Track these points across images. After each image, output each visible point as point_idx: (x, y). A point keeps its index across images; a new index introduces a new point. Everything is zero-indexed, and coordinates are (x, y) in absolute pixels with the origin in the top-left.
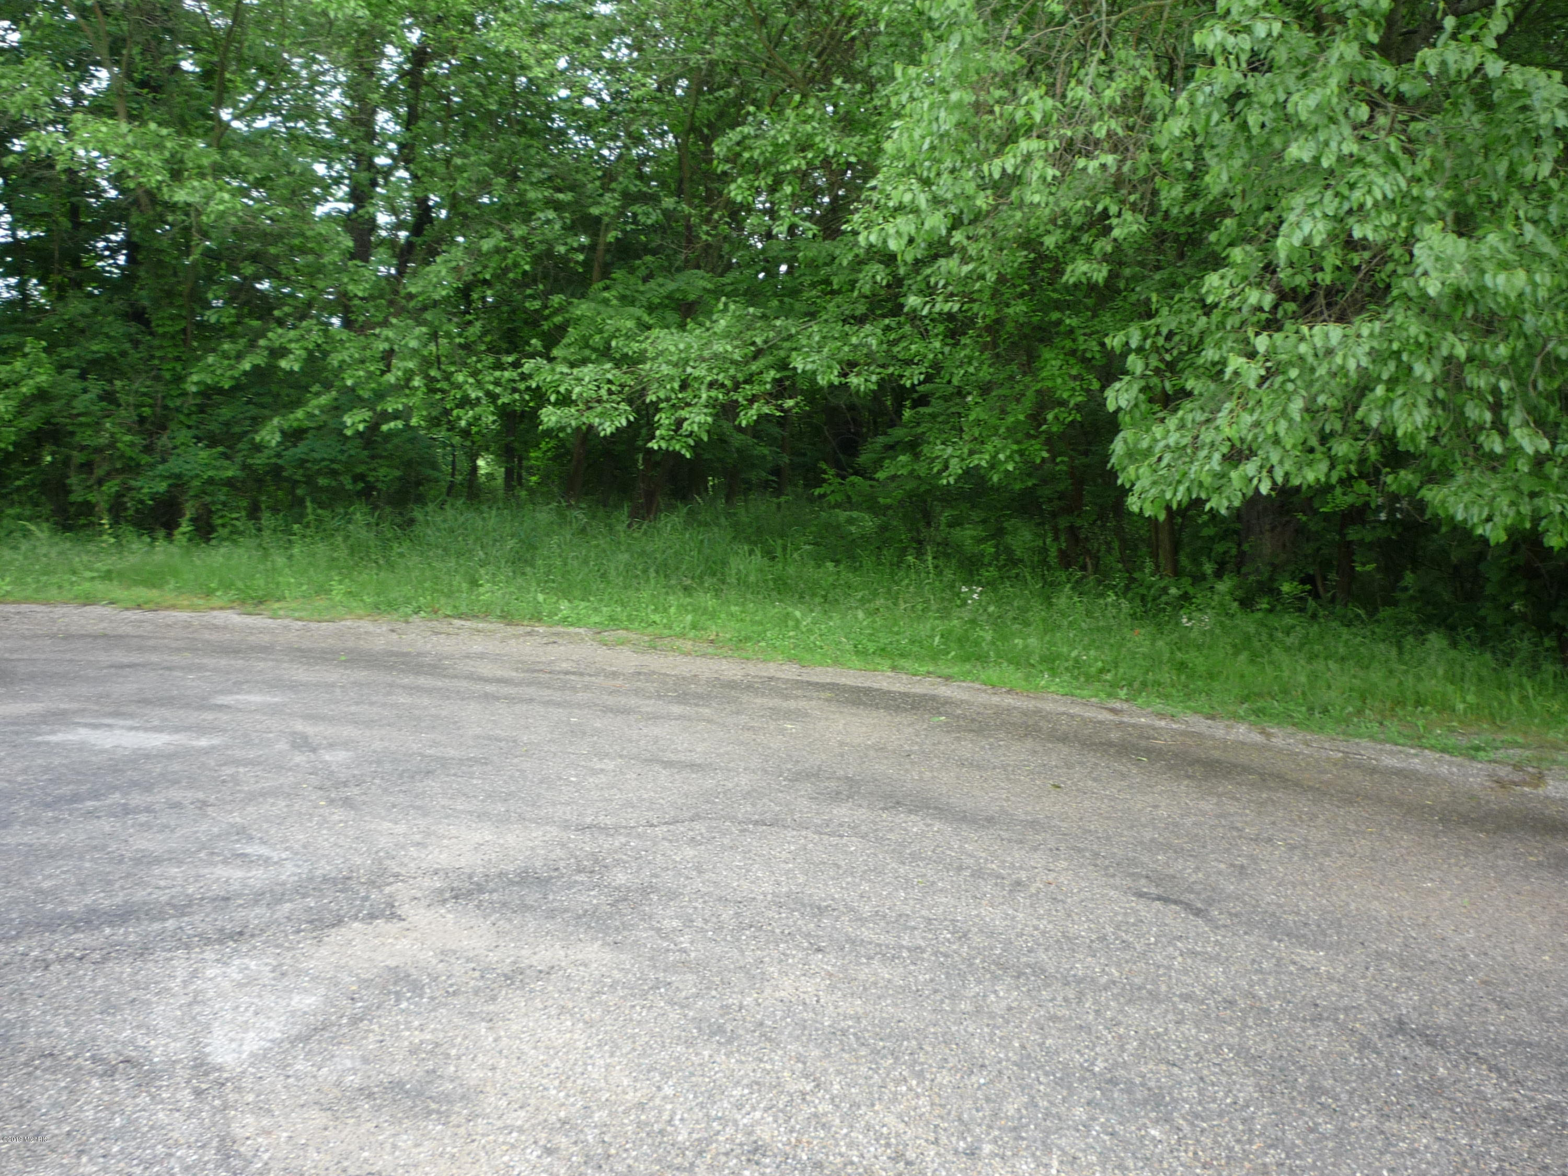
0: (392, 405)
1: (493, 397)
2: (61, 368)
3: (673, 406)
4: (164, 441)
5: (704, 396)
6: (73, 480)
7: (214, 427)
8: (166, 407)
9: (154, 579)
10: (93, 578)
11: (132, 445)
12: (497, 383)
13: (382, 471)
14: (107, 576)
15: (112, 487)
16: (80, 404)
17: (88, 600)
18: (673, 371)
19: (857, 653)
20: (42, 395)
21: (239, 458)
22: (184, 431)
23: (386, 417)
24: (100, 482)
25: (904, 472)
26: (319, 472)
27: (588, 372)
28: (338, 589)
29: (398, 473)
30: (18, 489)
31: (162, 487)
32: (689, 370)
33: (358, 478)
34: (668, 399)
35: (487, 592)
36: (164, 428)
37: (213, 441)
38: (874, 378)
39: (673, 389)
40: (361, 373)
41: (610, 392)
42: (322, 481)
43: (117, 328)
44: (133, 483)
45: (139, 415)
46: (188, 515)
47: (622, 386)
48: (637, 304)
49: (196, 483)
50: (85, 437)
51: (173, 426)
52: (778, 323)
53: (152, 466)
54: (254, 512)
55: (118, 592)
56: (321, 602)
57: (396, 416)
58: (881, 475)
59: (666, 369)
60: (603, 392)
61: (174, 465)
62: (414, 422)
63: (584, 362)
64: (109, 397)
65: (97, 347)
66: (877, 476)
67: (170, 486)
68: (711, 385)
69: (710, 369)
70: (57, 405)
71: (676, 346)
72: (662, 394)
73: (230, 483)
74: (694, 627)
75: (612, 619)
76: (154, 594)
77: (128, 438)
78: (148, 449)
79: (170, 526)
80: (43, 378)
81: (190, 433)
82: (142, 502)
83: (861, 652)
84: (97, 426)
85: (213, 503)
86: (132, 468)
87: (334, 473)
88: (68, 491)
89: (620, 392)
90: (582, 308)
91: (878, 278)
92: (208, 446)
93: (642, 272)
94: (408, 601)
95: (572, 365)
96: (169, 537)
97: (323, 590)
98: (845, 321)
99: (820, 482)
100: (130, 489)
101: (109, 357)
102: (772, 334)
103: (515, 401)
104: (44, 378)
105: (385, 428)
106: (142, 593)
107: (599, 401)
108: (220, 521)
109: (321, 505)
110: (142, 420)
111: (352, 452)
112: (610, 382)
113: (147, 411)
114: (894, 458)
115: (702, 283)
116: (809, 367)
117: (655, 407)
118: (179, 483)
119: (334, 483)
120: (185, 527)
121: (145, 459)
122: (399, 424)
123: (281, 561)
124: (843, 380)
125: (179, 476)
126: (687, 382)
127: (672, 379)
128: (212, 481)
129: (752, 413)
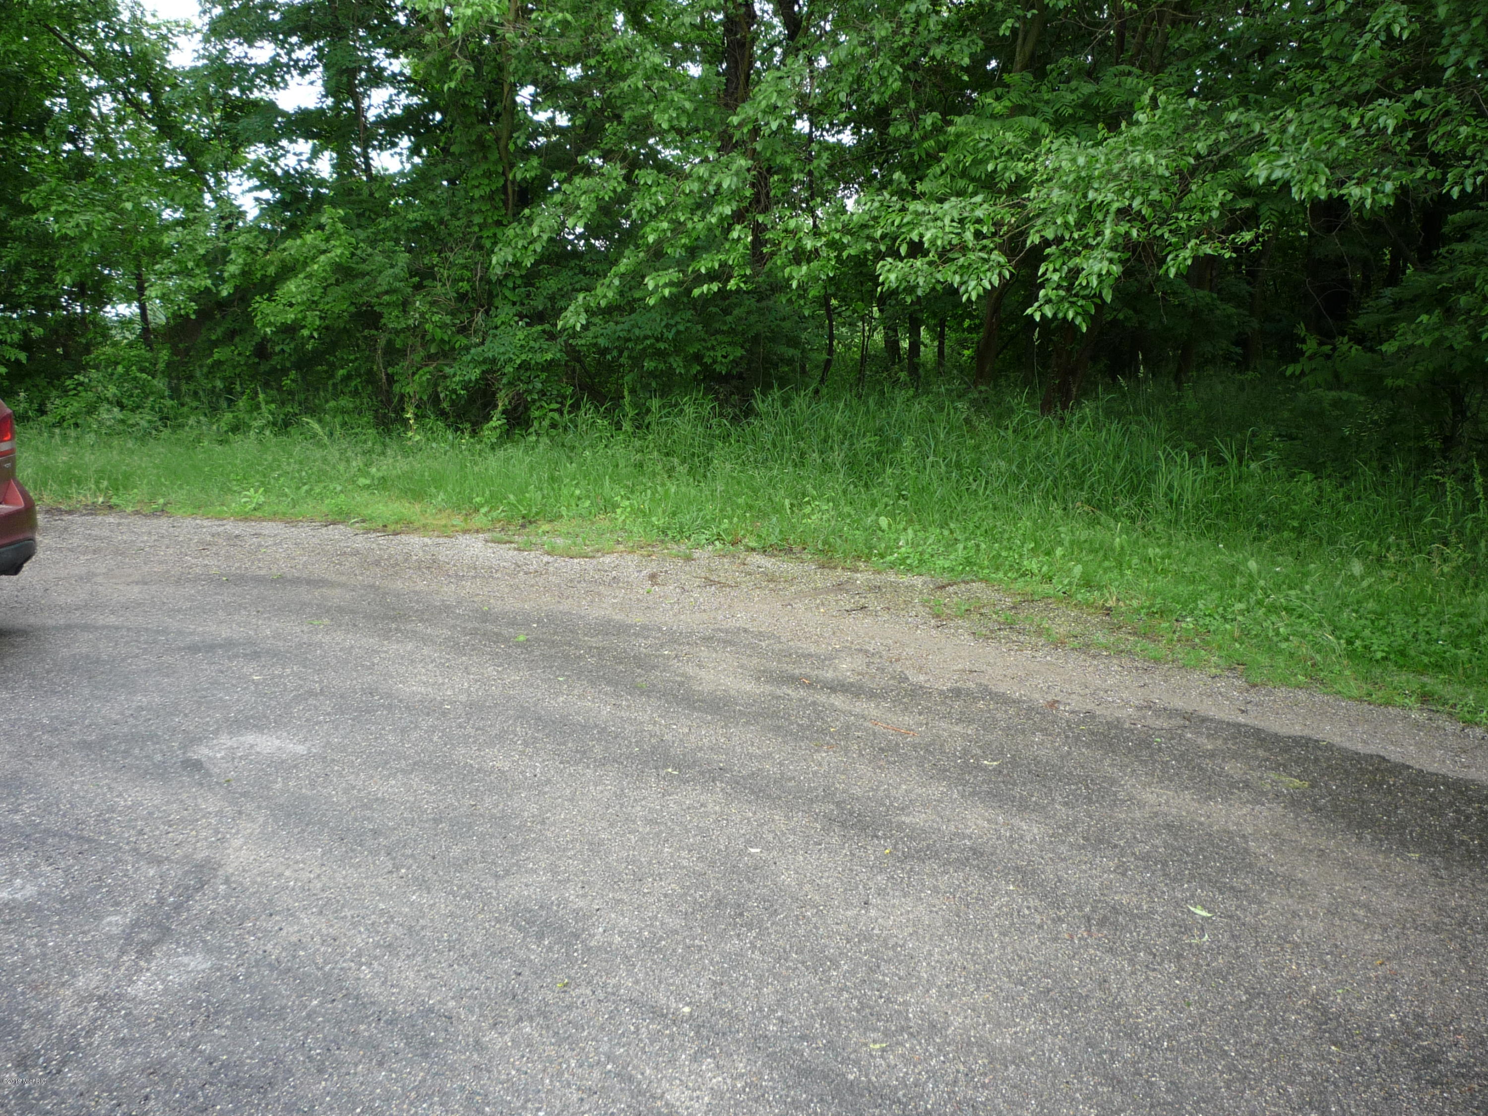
0: (706, 263)
3: (1066, 250)
5: (1108, 232)
7: (538, 302)
10: (368, 487)
11: (443, 326)
13: (721, 350)
16: (385, 281)
18: (1067, 197)
19: (1351, 655)
22: (507, 308)
23: (699, 279)
24: (412, 371)
25: (1427, 341)
26: (644, 352)
27: (952, 207)
31: (475, 374)
32: (1091, 195)
34: (1059, 240)
36: (483, 305)
38: (1389, 187)
39: (1066, 225)
40: (665, 225)
41: (978, 235)
44: (448, 370)
45: (457, 292)
46: (500, 408)
47: (998, 224)
48: (1039, 115)
49: (509, 369)
50: (392, 319)
51: (496, 302)
52: (1233, 117)
53: (467, 350)
57: (711, 276)
58: (1389, 348)
59: (1057, 195)
60: (969, 236)
61: (488, 349)
66: (1384, 348)
67: (483, 372)
68: (1123, 213)
69: (1120, 192)
71: (1074, 160)
72: (1050, 234)
73: (549, 366)
74: (1088, 583)
77: (440, 318)
78: (464, 330)
79: (479, 420)
80: (341, 253)
81: (514, 310)
82: (454, 391)
83: (1359, 658)
84: (405, 305)
85: (530, 392)
86: (448, 353)
87: (661, 354)
89: (994, 234)
91: (1397, 29)
92: (528, 324)
95: (933, 201)
98: (1341, 105)
99: (1296, 356)
100: (445, 377)
102: (1223, 135)
103: (866, 252)
104: (339, 251)
105: (696, 292)
107: (963, 248)
108: (537, 414)
110: (458, 297)
111: (681, 328)
112: (979, 221)
113: (464, 286)
114: (1412, 319)
116: (1277, 174)
117: (1037, 255)
118: (491, 367)
119: (662, 366)
120: (497, 421)
121: (462, 341)
122: (715, 287)
124: (1336, 192)
125: (494, 361)
126: (1087, 212)
127: (1065, 209)
128: (525, 366)
129: (1186, 255)
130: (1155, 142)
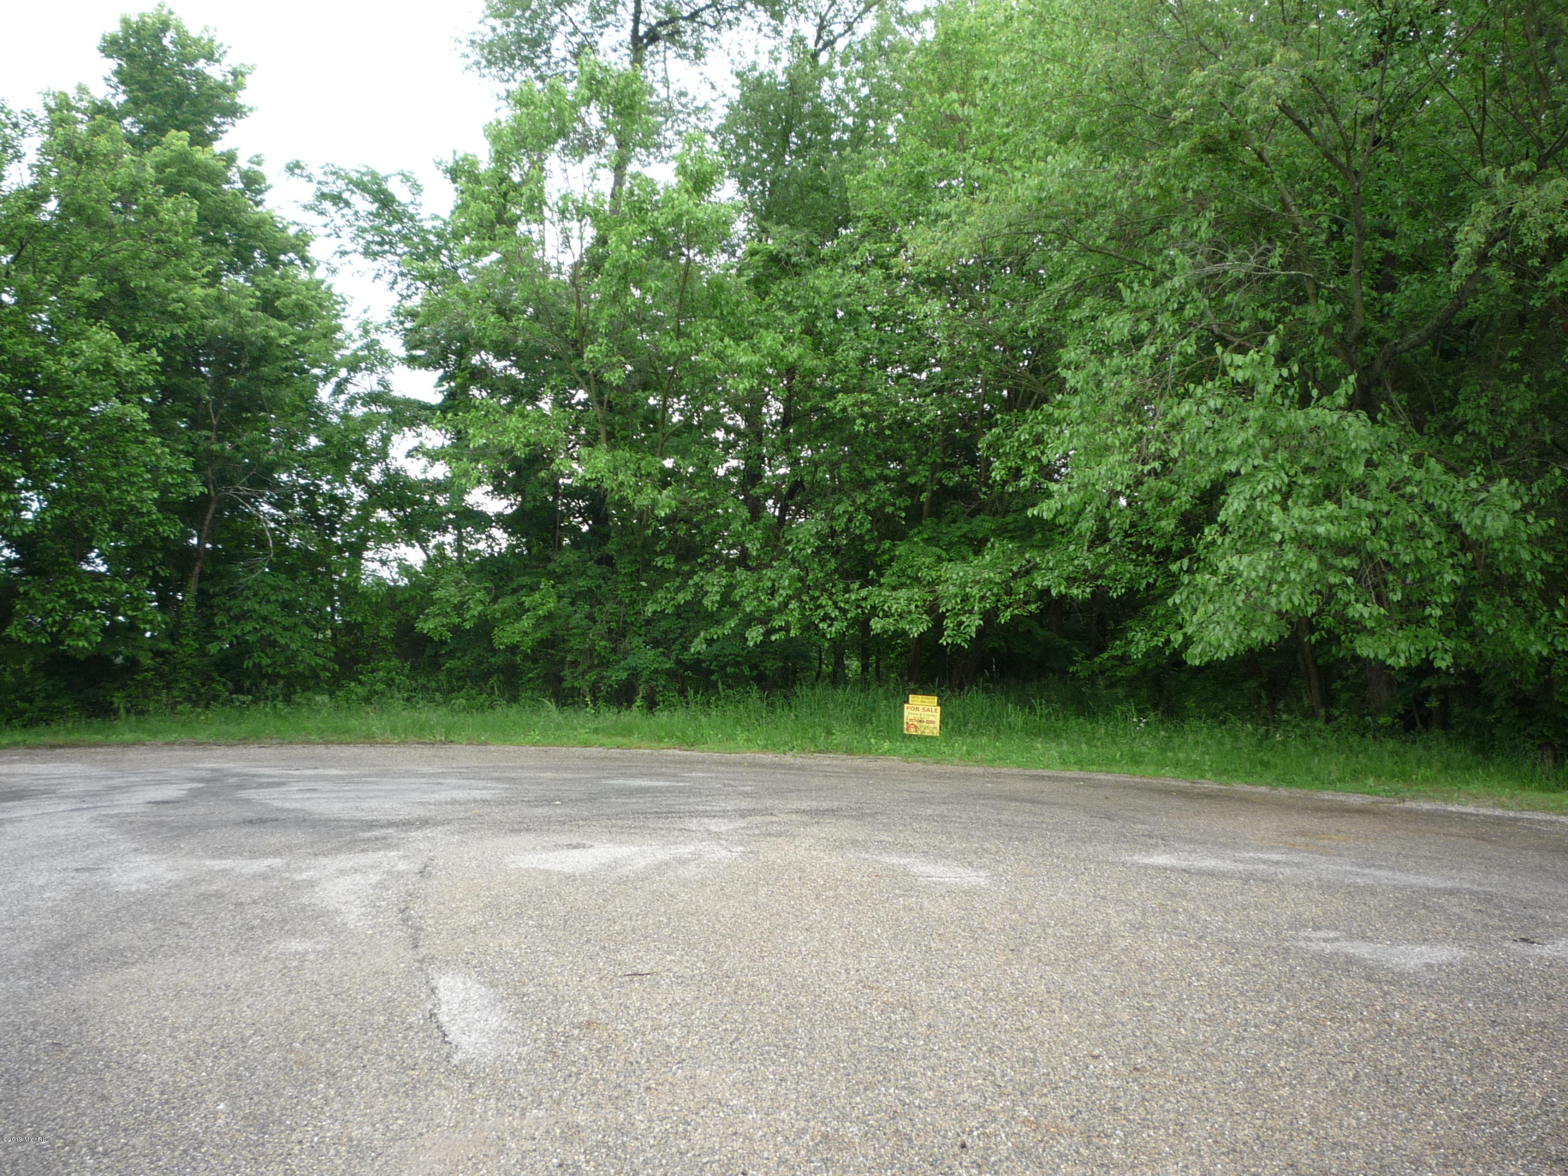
0: (778, 622)
1: (844, 611)
2: (560, 597)
3: (956, 614)
4: (625, 645)
5: (977, 606)
6: (566, 673)
7: (657, 634)
8: (625, 622)
9: (627, 731)
10: (587, 732)
11: (605, 648)
12: (847, 602)
13: (768, 664)
14: (596, 730)
15: (591, 676)
16: (573, 622)
17: (586, 745)
18: (957, 591)
20: (550, 616)
21: (673, 656)
22: (637, 638)
23: (774, 631)
24: (583, 674)
27: (903, 593)
28: (741, 737)
29: (780, 664)
30: (531, 679)
31: (624, 675)
32: (967, 590)
33: (753, 667)
34: (953, 610)
35: (838, 738)
36: (624, 636)
37: (656, 644)
39: (956, 603)
41: (916, 606)
42: (729, 670)
43: (594, 570)
44: (605, 674)
45: (609, 628)
46: (641, 694)
47: (925, 601)
49: (646, 672)
50: (575, 643)
51: (629, 636)
52: (1029, 554)
53: (618, 662)
54: (682, 692)
55: (604, 740)
56: (732, 745)
57: (780, 629)
59: (952, 589)
60: (913, 607)
61: (631, 661)
62: (793, 633)
63: (902, 585)
64: (591, 618)
65: (582, 583)
67: (629, 675)
68: (981, 599)
69: (981, 589)
70: (559, 622)
71: (958, 573)
72: (949, 606)
73: (668, 672)
75: (916, 751)
76: (625, 741)
77: (603, 643)
78: (614, 651)
79: (631, 702)
80: (551, 604)
81: (641, 640)
82: (611, 686)
83: (1064, 763)
84: (583, 636)
85: (657, 686)
86: (605, 663)
87: (737, 664)
88: (561, 680)
89: (923, 606)
90: (901, 549)
92: (653, 648)
93: (950, 517)
94: (786, 743)
95: (894, 589)
96: (629, 707)
97: (732, 738)
100: (603, 678)
101: (590, 590)
102: (1024, 562)
103: (858, 614)
105: (773, 638)
106: (620, 740)
107: (910, 612)
108: (661, 698)
109: (730, 687)
110: (610, 631)
112: (916, 600)
113: (613, 625)
115: (987, 525)
116: (1045, 583)
117: (943, 616)
118: (635, 673)
120: (639, 702)
121: (613, 657)
122: (782, 634)
123: (704, 720)
124: (1068, 591)
125: (635, 669)
126: (966, 599)
127: (956, 596)
128: (656, 671)
129: (1008, 614)
130: (993, 566)
